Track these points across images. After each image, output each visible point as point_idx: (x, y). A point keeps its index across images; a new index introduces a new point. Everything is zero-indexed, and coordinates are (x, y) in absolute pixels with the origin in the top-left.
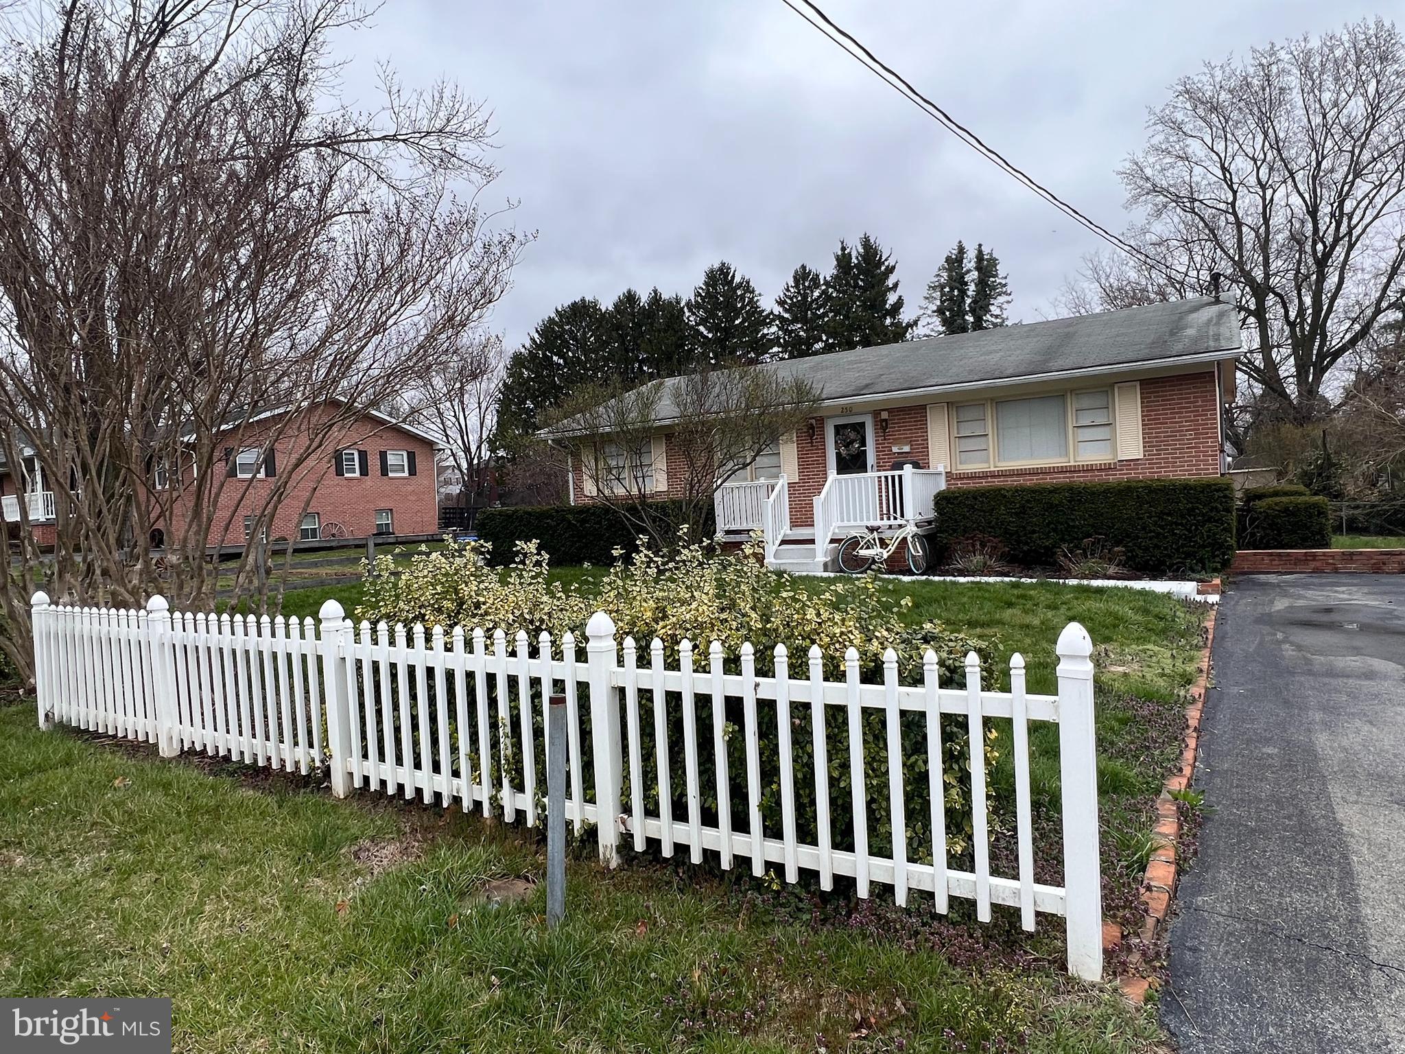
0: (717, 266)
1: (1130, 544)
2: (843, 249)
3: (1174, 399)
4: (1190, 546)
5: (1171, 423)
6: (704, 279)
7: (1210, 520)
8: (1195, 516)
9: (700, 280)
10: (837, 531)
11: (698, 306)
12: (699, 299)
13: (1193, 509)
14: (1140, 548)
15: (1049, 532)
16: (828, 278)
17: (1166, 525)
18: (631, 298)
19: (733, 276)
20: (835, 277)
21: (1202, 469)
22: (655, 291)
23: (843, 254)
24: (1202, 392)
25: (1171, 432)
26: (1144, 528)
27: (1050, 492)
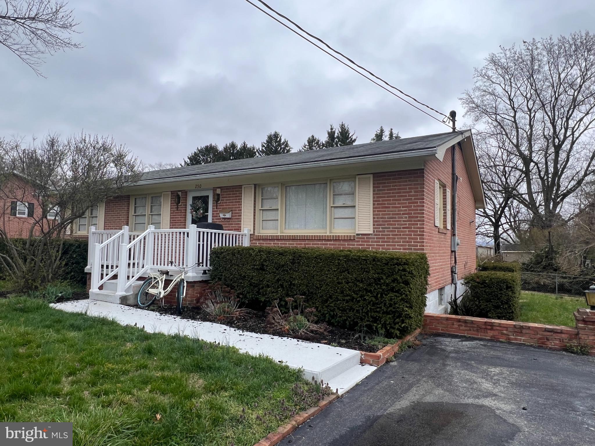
0: (273, 133)
1: (332, 305)
2: (332, 129)
3: (395, 189)
4: (377, 312)
5: (393, 207)
6: (267, 139)
7: (392, 290)
8: (381, 285)
9: (265, 139)
10: (149, 271)
11: (263, 151)
12: (264, 148)
13: (379, 279)
14: (338, 308)
15: (278, 288)
16: (324, 142)
17: (360, 291)
18: (233, 146)
19: (280, 139)
20: (327, 142)
21: (413, 246)
22: (244, 143)
23: (331, 132)
24: (415, 185)
25: (393, 214)
26: (342, 292)
27: (281, 254)
